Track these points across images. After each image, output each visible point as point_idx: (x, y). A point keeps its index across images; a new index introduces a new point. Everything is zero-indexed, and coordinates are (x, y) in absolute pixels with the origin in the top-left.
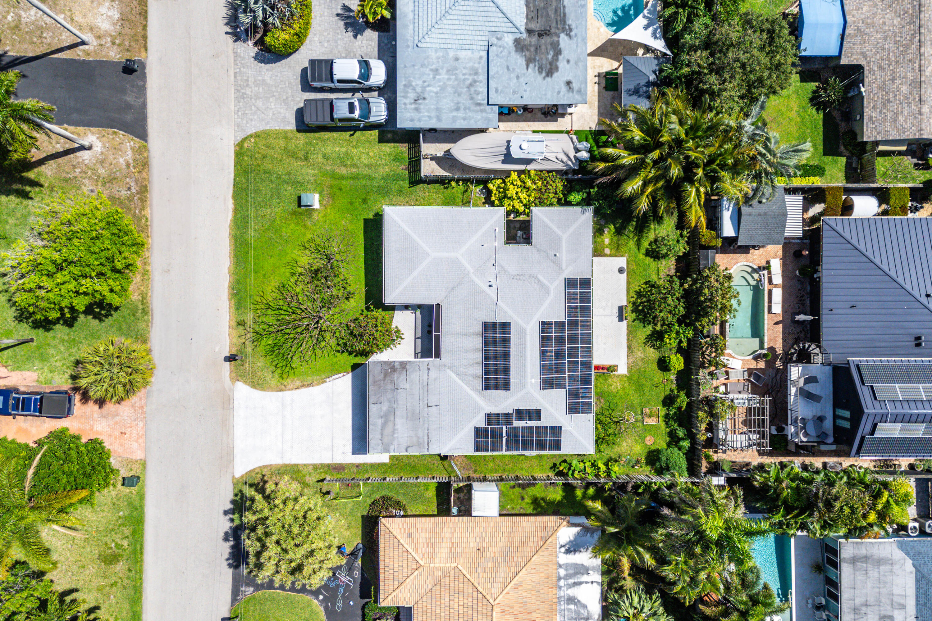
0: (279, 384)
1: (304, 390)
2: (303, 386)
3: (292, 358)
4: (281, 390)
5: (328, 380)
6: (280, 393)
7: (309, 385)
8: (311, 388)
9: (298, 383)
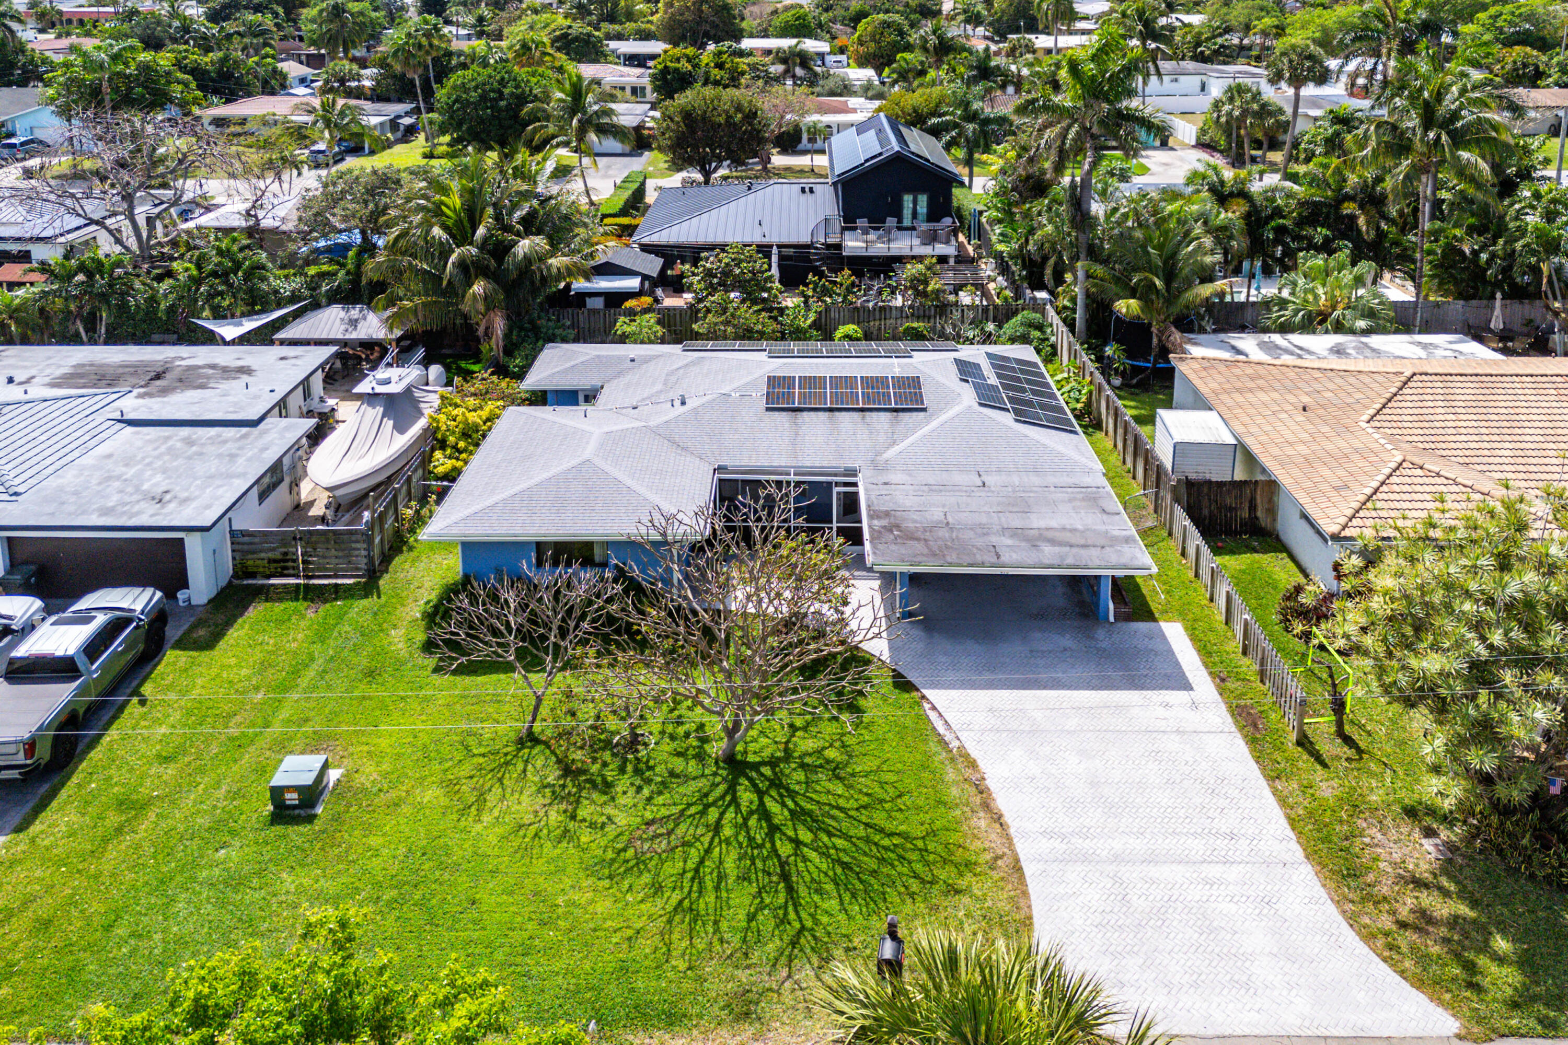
0: (996, 875)
1: (1002, 802)
2: (987, 806)
3: (890, 835)
4: (1018, 868)
5: (954, 744)
6: (1029, 870)
7: (981, 789)
8: (991, 783)
9: (982, 822)
